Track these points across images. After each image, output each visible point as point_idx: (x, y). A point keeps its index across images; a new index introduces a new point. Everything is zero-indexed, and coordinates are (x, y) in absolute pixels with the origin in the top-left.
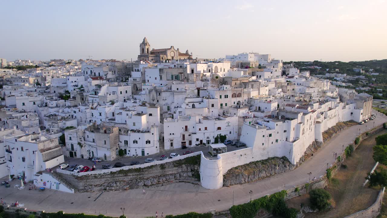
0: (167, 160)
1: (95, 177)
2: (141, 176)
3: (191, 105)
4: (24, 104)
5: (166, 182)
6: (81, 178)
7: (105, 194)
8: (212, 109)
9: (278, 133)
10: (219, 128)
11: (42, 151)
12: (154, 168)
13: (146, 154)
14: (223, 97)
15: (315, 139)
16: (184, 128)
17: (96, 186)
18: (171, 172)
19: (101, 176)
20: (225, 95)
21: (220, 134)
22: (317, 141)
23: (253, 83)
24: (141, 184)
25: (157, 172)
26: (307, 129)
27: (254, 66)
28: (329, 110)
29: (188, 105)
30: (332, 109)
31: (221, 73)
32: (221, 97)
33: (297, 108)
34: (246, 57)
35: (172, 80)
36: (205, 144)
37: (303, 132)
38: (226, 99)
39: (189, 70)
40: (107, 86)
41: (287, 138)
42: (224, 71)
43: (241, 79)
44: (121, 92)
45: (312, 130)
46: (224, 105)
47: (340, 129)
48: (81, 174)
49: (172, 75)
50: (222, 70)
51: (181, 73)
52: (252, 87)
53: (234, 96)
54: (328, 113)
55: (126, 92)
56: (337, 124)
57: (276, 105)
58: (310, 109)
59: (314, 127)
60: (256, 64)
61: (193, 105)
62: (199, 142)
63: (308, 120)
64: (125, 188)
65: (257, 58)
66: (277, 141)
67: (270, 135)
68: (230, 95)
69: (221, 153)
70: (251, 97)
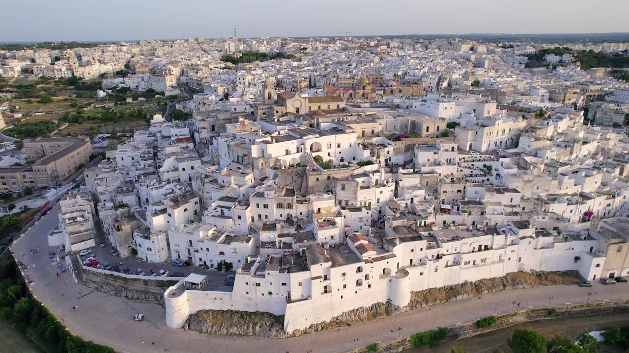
0: (152, 278)
1: (94, 273)
2: (126, 286)
3: (219, 209)
4: (123, 159)
5: (145, 299)
6: (85, 271)
7: (96, 292)
8: (238, 221)
9: (271, 284)
10: (222, 253)
11: (71, 233)
12: (138, 282)
13: (149, 262)
14: (261, 206)
15: (389, 299)
16: (189, 242)
17: (93, 282)
18: (153, 291)
19: (98, 275)
20: (264, 205)
21: (224, 260)
22: (390, 303)
23: (345, 182)
24: (124, 294)
25: (140, 286)
26: (345, 286)
27: (432, 130)
28: (480, 250)
29: (216, 209)
30: (492, 248)
31: (329, 150)
32: (258, 206)
33: (356, 247)
34: (437, 108)
35: (238, 162)
36: (207, 267)
37: (326, 290)
38: (266, 209)
39: (255, 152)
40: (173, 158)
41: (289, 294)
42: (339, 146)
43: (330, 172)
44: (184, 169)
45: (369, 286)
46: (263, 217)
47: (504, 286)
48: (85, 267)
49: (238, 156)
50: (334, 146)
51: (245, 155)
52: (343, 189)
53: (280, 206)
54: (465, 258)
55: (192, 168)
56: (508, 274)
57: (335, 232)
58: (371, 254)
59: (385, 281)
60: (438, 127)
61: (222, 211)
62: (202, 263)
63: (344, 274)
64: (111, 293)
65: (462, 109)
66: (270, 293)
67: (258, 285)
68: (273, 205)
69: (193, 289)
70: (315, 209)
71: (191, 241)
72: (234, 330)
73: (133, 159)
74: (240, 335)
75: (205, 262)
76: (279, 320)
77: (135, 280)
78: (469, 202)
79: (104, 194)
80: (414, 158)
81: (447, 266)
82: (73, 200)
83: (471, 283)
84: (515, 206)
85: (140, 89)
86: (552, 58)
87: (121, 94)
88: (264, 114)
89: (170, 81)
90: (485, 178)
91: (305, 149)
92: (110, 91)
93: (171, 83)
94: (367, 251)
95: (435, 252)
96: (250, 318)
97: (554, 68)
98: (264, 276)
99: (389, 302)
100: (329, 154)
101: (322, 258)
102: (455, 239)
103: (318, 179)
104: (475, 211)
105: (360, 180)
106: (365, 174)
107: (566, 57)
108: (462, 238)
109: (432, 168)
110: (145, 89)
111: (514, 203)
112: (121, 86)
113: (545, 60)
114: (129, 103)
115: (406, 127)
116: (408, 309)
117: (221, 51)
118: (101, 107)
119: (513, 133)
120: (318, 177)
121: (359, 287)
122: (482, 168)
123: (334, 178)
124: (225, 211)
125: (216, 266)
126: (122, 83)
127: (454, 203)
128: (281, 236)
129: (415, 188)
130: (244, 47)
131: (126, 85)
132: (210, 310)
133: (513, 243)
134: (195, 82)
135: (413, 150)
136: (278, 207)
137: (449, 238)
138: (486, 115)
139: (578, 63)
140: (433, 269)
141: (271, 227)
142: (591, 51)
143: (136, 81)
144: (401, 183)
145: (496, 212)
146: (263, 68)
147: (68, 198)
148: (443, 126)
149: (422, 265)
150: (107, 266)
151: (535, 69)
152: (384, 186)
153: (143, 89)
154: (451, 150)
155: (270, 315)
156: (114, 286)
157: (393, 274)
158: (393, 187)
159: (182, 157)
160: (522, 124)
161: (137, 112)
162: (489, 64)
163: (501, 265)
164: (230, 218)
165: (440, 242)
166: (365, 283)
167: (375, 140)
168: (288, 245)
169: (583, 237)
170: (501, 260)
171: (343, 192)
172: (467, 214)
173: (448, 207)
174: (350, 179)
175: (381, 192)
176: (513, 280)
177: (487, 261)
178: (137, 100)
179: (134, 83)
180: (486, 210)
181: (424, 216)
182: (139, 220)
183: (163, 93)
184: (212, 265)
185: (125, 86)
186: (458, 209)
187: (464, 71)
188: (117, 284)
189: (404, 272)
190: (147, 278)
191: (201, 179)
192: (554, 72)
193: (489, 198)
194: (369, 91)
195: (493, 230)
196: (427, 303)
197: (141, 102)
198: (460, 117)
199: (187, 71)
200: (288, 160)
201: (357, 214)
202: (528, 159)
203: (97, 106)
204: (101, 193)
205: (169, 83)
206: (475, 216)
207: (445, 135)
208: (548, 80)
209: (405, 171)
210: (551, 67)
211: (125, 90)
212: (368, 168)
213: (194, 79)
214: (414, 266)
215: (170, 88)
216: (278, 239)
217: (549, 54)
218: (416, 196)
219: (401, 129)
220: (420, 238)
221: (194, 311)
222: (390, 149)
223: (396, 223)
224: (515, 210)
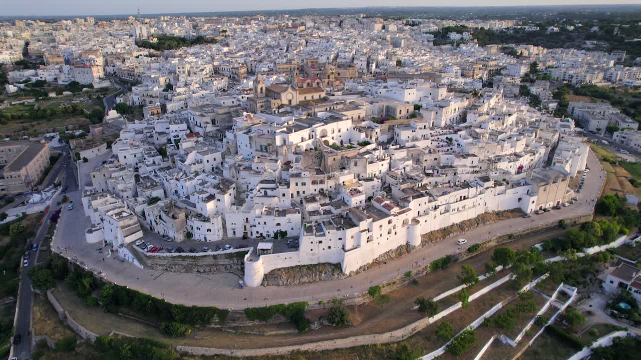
0: (220, 252)
1: (160, 258)
2: (196, 263)
3: (263, 191)
5: (217, 271)
6: (149, 257)
7: (166, 273)
8: (283, 198)
9: (330, 240)
10: (278, 224)
11: (123, 227)
12: (207, 258)
13: (208, 241)
14: (299, 184)
15: (407, 242)
16: (245, 219)
17: (159, 265)
18: (223, 263)
19: (165, 258)
20: (302, 183)
21: (280, 230)
23: (357, 159)
24: (195, 270)
25: (211, 261)
26: (381, 235)
27: (403, 113)
28: (461, 200)
29: (259, 191)
30: (468, 198)
31: (333, 135)
32: (297, 184)
33: (383, 206)
34: (402, 95)
35: (262, 151)
36: (264, 238)
37: (369, 240)
38: (304, 186)
39: (278, 141)
40: (194, 152)
41: (343, 246)
42: (339, 131)
43: (344, 153)
44: (208, 161)
45: (396, 233)
46: (301, 193)
47: (478, 224)
48: (149, 254)
49: (261, 146)
50: (336, 131)
51: (269, 145)
52: (356, 165)
53: (314, 183)
54: (453, 206)
55: (215, 159)
56: (478, 216)
57: (363, 198)
58: (396, 210)
59: (405, 229)
60: (408, 110)
61: (265, 192)
62: (258, 235)
63: (381, 226)
64: (182, 271)
65: (421, 94)
66: (329, 247)
67: (320, 242)
68: (308, 182)
69: (265, 254)
70: (341, 182)
71: (247, 219)
72: (305, 279)
73: (135, 156)
74: (310, 282)
75: (261, 234)
76: (338, 267)
77: (205, 256)
78: (444, 167)
79: (126, 191)
80: (396, 137)
81: (441, 214)
82: (104, 199)
83: (457, 224)
84: (475, 167)
85: (60, 82)
86: (454, 36)
87: (38, 89)
88: (262, 107)
89: (97, 72)
90: (449, 148)
91: (316, 135)
92: (22, 86)
93: (98, 74)
94: (393, 208)
95: (433, 204)
96: (315, 268)
97: (458, 45)
98: (324, 235)
99: (408, 244)
100: (333, 138)
101: (364, 217)
102: (444, 194)
103: (334, 159)
104: (450, 172)
105: (367, 156)
106: (368, 152)
107: (466, 35)
108: (449, 193)
109: (413, 143)
110: (66, 81)
111: (474, 165)
112: (34, 79)
113: (449, 37)
114: (53, 98)
115: (382, 111)
116: (421, 247)
117: (132, 36)
118: (20, 104)
119: (460, 110)
120: (334, 157)
121: (389, 235)
122: (445, 140)
123: (346, 157)
124: (269, 192)
125: (272, 235)
126: (34, 76)
127: (433, 168)
128: (322, 205)
129: (404, 160)
130: (155, 30)
131: (41, 78)
132: (282, 268)
133: (481, 193)
134: (126, 72)
135: (393, 130)
136: (312, 184)
137: (441, 193)
138: (440, 98)
139: (476, 41)
140: (433, 216)
141: (313, 199)
142: (482, 28)
143: (52, 73)
144: (393, 157)
145: (465, 172)
146: (193, 54)
147: (99, 198)
148: (411, 109)
149: (426, 214)
150: (172, 250)
151: (443, 47)
152: (384, 160)
153: (64, 81)
154: (423, 127)
155: (329, 264)
156: (183, 265)
157: (410, 223)
158: (389, 161)
159: (202, 151)
160: (466, 103)
161: (71, 108)
162: (404, 43)
163: (474, 209)
164: (274, 197)
165: (435, 197)
166: (393, 232)
167: (363, 124)
168: (327, 212)
169: (522, 184)
170: (474, 206)
171: (355, 168)
172: (445, 175)
173: (431, 171)
174: (358, 156)
175: (382, 165)
176: (483, 219)
177: (466, 207)
178: (62, 94)
179: (50, 75)
180: (458, 171)
181: (420, 179)
182: (186, 208)
183: (91, 86)
184: (269, 236)
185: (39, 78)
186: (438, 173)
187: (386, 51)
188: (184, 263)
189: (416, 221)
190: (215, 253)
191: (236, 168)
192: (458, 49)
193: (457, 162)
194: (334, 80)
195: (466, 185)
196: (431, 242)
197: (67, 96)
198: (420, 100)
199: (112, 61)
200: (304, 146)
201: (370, 183)
202: (478, 130)
203: (13, 103)
204: (122, 191)
205: (96, 75)
206: (450, 177)
207: (413, 116)
208: (455, 57)
209: (394, 147)
210: (455, 44)
211: (41, 83)
212: (369, 147)
213: (123, 69)
214: (421, 216)
215: (98, 80)
216: (321, 208)
217: (451, 32)
218: (407, 166)
219: (379, 113)
220: (422, 195)
221: (268, 271)
222: (378, 130)
223: (404, 186)
224: (475, 169)
